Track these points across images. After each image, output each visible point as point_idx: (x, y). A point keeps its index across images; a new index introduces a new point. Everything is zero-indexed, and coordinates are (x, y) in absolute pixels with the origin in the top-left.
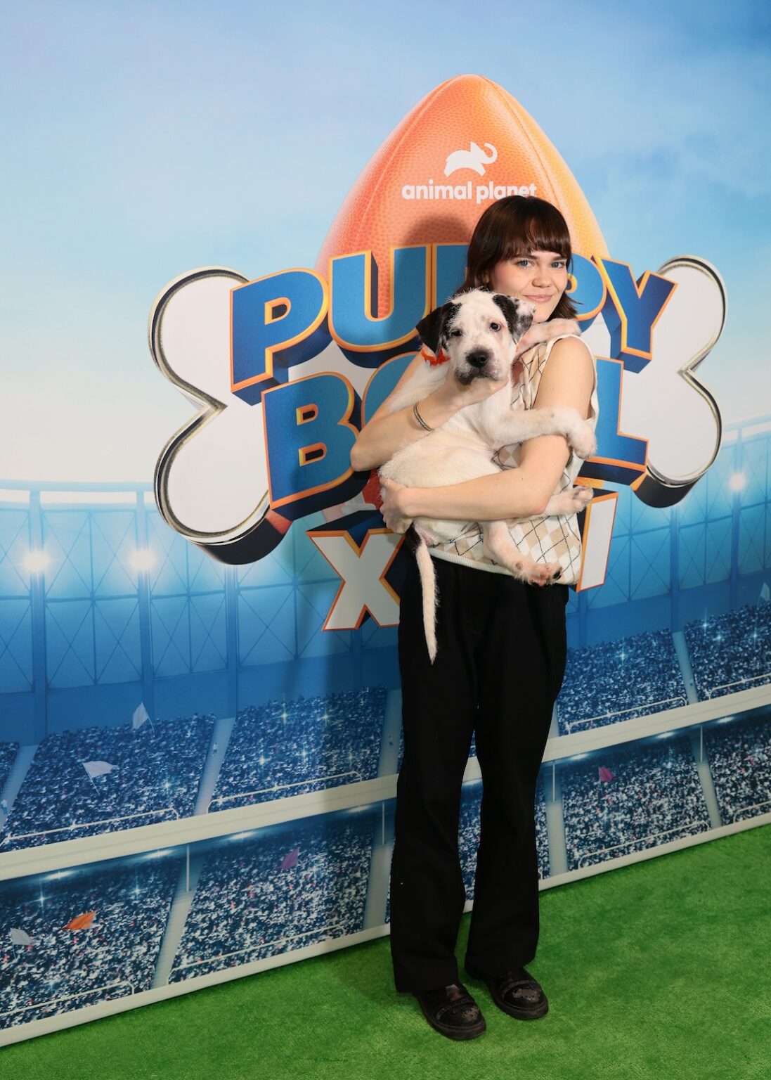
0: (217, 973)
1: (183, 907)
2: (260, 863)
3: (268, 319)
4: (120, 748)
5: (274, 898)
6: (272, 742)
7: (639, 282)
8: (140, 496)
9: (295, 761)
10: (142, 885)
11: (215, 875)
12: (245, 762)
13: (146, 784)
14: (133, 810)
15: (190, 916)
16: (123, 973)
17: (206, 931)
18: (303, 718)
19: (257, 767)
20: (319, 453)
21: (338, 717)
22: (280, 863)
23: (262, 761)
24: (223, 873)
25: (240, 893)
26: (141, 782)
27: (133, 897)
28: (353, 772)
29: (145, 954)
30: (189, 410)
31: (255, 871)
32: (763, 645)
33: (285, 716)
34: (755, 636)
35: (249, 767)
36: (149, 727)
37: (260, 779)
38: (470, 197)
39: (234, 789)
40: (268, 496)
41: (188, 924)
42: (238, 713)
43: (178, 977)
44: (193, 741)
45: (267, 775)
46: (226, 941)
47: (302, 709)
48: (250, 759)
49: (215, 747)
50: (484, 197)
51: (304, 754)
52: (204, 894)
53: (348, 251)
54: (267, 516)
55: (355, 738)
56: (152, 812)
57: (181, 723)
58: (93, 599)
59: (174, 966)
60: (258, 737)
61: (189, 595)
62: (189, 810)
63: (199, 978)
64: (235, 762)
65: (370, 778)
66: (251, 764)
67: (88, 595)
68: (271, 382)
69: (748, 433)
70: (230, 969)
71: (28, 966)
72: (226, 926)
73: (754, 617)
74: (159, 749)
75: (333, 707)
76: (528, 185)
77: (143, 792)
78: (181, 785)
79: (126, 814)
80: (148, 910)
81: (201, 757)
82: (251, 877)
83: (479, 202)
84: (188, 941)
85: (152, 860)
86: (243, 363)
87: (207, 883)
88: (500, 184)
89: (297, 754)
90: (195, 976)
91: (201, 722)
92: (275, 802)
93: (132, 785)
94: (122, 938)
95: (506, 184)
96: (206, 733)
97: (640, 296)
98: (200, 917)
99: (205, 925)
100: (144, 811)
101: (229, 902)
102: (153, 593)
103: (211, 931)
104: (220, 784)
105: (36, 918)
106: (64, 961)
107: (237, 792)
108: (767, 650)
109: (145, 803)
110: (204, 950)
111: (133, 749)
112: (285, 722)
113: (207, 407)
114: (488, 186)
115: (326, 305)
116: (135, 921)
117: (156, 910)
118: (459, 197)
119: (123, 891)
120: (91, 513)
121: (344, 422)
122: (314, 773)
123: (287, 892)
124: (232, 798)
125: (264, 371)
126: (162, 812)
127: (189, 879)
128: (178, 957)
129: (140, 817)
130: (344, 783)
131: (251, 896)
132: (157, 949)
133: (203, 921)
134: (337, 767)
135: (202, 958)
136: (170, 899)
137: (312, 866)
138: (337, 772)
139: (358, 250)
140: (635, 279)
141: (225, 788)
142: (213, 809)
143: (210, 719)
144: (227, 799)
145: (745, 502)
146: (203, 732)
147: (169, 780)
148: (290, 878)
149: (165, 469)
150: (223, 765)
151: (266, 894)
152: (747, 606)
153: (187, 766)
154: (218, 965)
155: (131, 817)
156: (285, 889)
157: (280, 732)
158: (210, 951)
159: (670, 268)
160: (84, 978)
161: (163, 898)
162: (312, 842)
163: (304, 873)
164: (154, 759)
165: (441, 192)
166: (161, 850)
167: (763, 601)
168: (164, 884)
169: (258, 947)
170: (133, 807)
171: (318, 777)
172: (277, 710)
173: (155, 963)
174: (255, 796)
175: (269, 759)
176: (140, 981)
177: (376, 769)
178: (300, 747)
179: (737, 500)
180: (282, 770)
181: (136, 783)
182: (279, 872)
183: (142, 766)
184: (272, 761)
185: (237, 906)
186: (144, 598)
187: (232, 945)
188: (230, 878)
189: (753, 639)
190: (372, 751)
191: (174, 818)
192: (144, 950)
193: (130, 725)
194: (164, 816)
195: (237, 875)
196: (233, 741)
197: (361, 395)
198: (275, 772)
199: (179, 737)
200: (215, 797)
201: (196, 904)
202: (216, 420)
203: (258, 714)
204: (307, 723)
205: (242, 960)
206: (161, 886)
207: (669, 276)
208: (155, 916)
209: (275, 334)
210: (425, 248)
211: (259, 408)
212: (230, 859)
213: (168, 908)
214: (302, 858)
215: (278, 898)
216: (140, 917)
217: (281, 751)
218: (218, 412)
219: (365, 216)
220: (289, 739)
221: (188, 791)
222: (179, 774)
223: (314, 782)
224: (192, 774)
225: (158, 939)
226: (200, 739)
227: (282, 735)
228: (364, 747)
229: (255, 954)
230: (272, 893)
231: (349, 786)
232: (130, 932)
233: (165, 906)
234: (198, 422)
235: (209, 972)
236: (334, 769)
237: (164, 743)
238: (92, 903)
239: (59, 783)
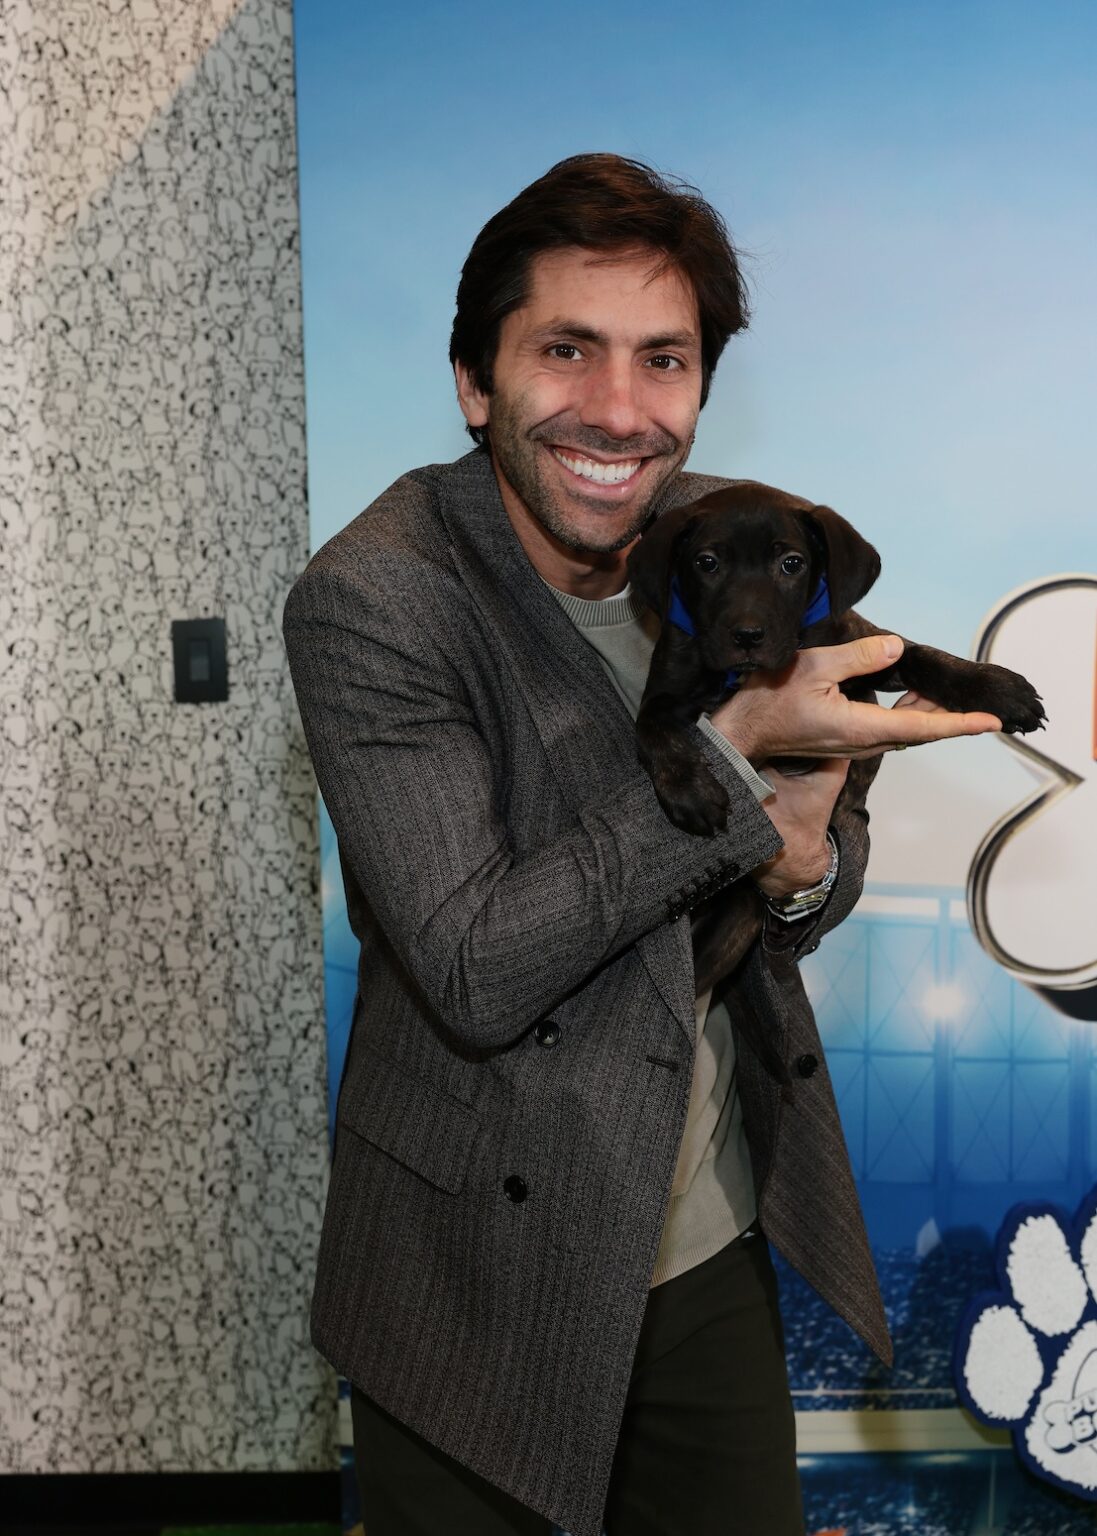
4: (896, 1283)
8: (945, 906)
10: (919, 1503)
11: (1034, 1510)
13: (933, 1343)
14: (910, 1382)
26: (925, 1340)
27: (903, 1519)
36: (941, 1256)
56: (938, 1391)
58: (866, 1053)
61: (1013, 1061)
67: (862, 1047)
74: (954, 1293)
77: (928, 1357)
79: (900, 1386)
85: (937, 1465)
87: (1022, 1520)
93: (912, 1344)
100: (928, 1386)
109: (928, 1373)
111: (915, 1288)
113: (1054, 779)
119: (889, 1507)
120: (872, 928)
127: (992, 1507)
129: (921, 1396)
149: (984, 869)
155: (907, 1392)
164: (947, 1308)
166: (950, 1453)
168: (954, 1507)
170: (910, 1376)
181: (917, 1341)
183: (927, 1316)
186: (942, 1056)
193: (913, 1249)
206: (948, 1510)
218: (1068, 787)
234: (1038, 803)
237: (963, 1285)
238: (841, 1515)
239: (802, 1321)
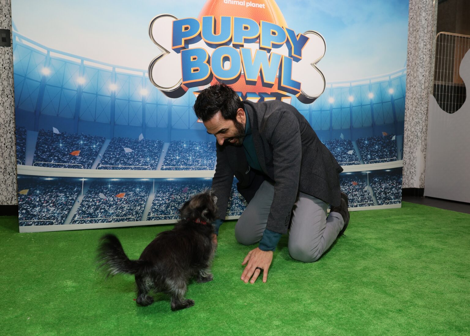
0: (161, 220)
1: (151, 197)
2: (176, 189)
3: (183, 30)
4: (135, 145)
5: (180, 201)
6: (181, 152)
7: (297, 36)
8: (144, 73)
9: (188, 160)
10: (140, 188)
11: (162, 190)
12: (172, 157)
13: (142, 157)
14: (138, 165)
15: (154, 201)
16: (133, 214)
17: (158, 207)
18: (191, 147)
19: (176, 159)
20: (197, 70)
21: (201, 149)
22: (182, 190)
23: (178, 158)
24: (165, 189)
25: (169, 197)
26: (141, 157)
27: (137, 191)
28: (205, 167)
29: (140, 209)
30: (159, 52)
31: (174, 191)
32: (342, 153)
33: (185, 145)
34: (339, 149)
35: (173, 159)
36: (144, 141)
37: (177, 163)
38: (244, 5)
39: (169, 164)
40: (182, 80)
41: (153, 203)
42: (171, 142)
43: (149, 219)
44: (157, 147)
45: (179, 162)
46: (165, 211)
47: (190, 144)
48: (174, 156)
49: (163, 151)
50: (249, 6)
51: (191, 158)
52: (158, 195)
53: (207, 15)
54: (181, 86)
55: (207, 156)
56: (143, 166)
57: (153, 142)
58: (129, 101)
59: (148, 215)
60: (176, 150)
61: (157, 104)
62: (155, 168)
63: (156, 221)
64: (169, 156)
65: (211, 170)
66: (174, 158)
67: (128, 99)
68: (184, 48)
69: (334, 86)
70: (166, 220)
71: (104, 205)
72: (165, 206)
73: (338, 143)
74: (146, 148)
75: (200, 146)
76: (262, 4)
77: (141, 160)
78: (153, 160)
79: (136, 165)
80: (141, 196)
81: (159, 153)
82: (173, 193)
83: (247, 7)
84: (153, 208)
85: (143, 181)
86: (176, 41)
87: (159, 192)
88: (253, 2)
89: (188, 158)
90: (155, 220)
91: (159, 142)
92: (181, 171)
93: (138, 157)
94: (133, 203)
95: (255, 3)
96: (161, 146)
97: (298, 40)
98: (157, 202)
99: (158, 205)
101: (166, 199)
102: (147, 102)
103: (160, 207)
104: (165, 162)
105: (107, 191)
106: (115, 206)
107: (170, 166)
108: (343, 154)
109: (141, 163)
110: (158, 212)
111: (139, 147)
112: (185, 147)
113: (165, 52)
114: (250, 3)
115: (200, 29)
116: (137, 198)
117: (143, 197)
118: (241, 5)
119: (134, 189)
120: (130, 76)
121: (205, 62)
122: (194, 164)
123: (184, 200)
124: (168, 167)
125: (181, 44)
126: (146, 167)
127: (154, 189)
128: (150, 213)
129: (140, 167)
130: (203, 169)
131: (173, 199)
132: (143, 209)
133: (158, 203)
134: (201, 164)
135: (157, 215)
136: (148, 194)
137: (192, 193)
138: (201, 166)
139: (210, 15)
140: (296, 35)
141: (166, 164)
142: (162, 169)
143: (162, 142)
144: (166, 167)
145: (334, 107)
146: (160, 145)
147: (149, 158)
148: (185, 196)
149: (152, 67)
150: (166, 157)
151: (178, 199)
152: (336, 139)
153: (155, 155)
154: (162, 218)
155: (137, 167)
156: (183, 198)
157: (183, 150)
158: (159, 213)
159: (308, 33)
160: (121, 213)
161: (146, 193)
162: (193, 186)
163: (190, 195)
164: (145, 151)
165: (235, 3)
166: (146, 178)
167: (341, 139)
168: (146, 189)
169: (175, 215)
170: (138, 164)
171: (195, 166)
172: (182, 143)
173: (142, 213)
174: (175, 168)
175: (180, 158)
176: (138, 218)
177: (213, 167)
178: (189, 156)
179: (331, 106)
180: (183, 162)
181: (139, 157)
182: (182, 193)
183: (141, 152)
184: (181, 158)
185: (168, 201)
186: (144, 103)
187: (166, 213)
188: (166, 192)
189: (338, 150)
190: (212, 161)
191: (150, 169)
192: (139, 208)
193: (138, 139)
194: (147, 168)
195: (169, 191)
196: (169, 150)
197: (210, 56)
198: (181, 162)
199: (153, 145)
200: (163, 166)
201: (156, 197)
202: (166, 56)
203: (177, 143)
204: (192, 149)
205: (170, 218)
206: (145, 190)
207: (307, 36)
208: (143, 198)
209: (185, 35)
210: (230, 17)
211: (180, 55)
212: (167, 186)
213: (147, 197)
214: (189, 190)
215: (181, 201)
216: (139, 198)
217: (184, 156)
218: (167, 54)
219: (213, 6)
220: (186, 153)
221: (155, 162)
222: (152, 156)
223: (194, 167)
224: (156, 157)
225: (144, 206)
226: (159, 147)
227: (184, 151)
228: (209, 160)
229: (174, 217)
230: (180, 199)
231: (204, 171)
232: (135, 202)
233: (146, 196)
234: (162, 56)
235: (159, 220)
236: (200, 164)
237: (148, 146)
238: (124, 190)
239: (116, 152)
